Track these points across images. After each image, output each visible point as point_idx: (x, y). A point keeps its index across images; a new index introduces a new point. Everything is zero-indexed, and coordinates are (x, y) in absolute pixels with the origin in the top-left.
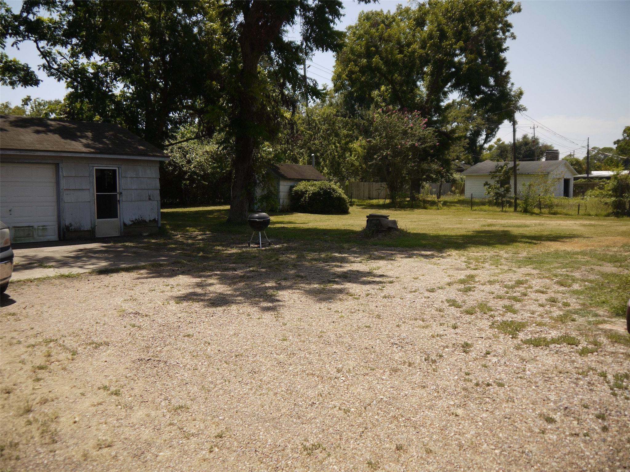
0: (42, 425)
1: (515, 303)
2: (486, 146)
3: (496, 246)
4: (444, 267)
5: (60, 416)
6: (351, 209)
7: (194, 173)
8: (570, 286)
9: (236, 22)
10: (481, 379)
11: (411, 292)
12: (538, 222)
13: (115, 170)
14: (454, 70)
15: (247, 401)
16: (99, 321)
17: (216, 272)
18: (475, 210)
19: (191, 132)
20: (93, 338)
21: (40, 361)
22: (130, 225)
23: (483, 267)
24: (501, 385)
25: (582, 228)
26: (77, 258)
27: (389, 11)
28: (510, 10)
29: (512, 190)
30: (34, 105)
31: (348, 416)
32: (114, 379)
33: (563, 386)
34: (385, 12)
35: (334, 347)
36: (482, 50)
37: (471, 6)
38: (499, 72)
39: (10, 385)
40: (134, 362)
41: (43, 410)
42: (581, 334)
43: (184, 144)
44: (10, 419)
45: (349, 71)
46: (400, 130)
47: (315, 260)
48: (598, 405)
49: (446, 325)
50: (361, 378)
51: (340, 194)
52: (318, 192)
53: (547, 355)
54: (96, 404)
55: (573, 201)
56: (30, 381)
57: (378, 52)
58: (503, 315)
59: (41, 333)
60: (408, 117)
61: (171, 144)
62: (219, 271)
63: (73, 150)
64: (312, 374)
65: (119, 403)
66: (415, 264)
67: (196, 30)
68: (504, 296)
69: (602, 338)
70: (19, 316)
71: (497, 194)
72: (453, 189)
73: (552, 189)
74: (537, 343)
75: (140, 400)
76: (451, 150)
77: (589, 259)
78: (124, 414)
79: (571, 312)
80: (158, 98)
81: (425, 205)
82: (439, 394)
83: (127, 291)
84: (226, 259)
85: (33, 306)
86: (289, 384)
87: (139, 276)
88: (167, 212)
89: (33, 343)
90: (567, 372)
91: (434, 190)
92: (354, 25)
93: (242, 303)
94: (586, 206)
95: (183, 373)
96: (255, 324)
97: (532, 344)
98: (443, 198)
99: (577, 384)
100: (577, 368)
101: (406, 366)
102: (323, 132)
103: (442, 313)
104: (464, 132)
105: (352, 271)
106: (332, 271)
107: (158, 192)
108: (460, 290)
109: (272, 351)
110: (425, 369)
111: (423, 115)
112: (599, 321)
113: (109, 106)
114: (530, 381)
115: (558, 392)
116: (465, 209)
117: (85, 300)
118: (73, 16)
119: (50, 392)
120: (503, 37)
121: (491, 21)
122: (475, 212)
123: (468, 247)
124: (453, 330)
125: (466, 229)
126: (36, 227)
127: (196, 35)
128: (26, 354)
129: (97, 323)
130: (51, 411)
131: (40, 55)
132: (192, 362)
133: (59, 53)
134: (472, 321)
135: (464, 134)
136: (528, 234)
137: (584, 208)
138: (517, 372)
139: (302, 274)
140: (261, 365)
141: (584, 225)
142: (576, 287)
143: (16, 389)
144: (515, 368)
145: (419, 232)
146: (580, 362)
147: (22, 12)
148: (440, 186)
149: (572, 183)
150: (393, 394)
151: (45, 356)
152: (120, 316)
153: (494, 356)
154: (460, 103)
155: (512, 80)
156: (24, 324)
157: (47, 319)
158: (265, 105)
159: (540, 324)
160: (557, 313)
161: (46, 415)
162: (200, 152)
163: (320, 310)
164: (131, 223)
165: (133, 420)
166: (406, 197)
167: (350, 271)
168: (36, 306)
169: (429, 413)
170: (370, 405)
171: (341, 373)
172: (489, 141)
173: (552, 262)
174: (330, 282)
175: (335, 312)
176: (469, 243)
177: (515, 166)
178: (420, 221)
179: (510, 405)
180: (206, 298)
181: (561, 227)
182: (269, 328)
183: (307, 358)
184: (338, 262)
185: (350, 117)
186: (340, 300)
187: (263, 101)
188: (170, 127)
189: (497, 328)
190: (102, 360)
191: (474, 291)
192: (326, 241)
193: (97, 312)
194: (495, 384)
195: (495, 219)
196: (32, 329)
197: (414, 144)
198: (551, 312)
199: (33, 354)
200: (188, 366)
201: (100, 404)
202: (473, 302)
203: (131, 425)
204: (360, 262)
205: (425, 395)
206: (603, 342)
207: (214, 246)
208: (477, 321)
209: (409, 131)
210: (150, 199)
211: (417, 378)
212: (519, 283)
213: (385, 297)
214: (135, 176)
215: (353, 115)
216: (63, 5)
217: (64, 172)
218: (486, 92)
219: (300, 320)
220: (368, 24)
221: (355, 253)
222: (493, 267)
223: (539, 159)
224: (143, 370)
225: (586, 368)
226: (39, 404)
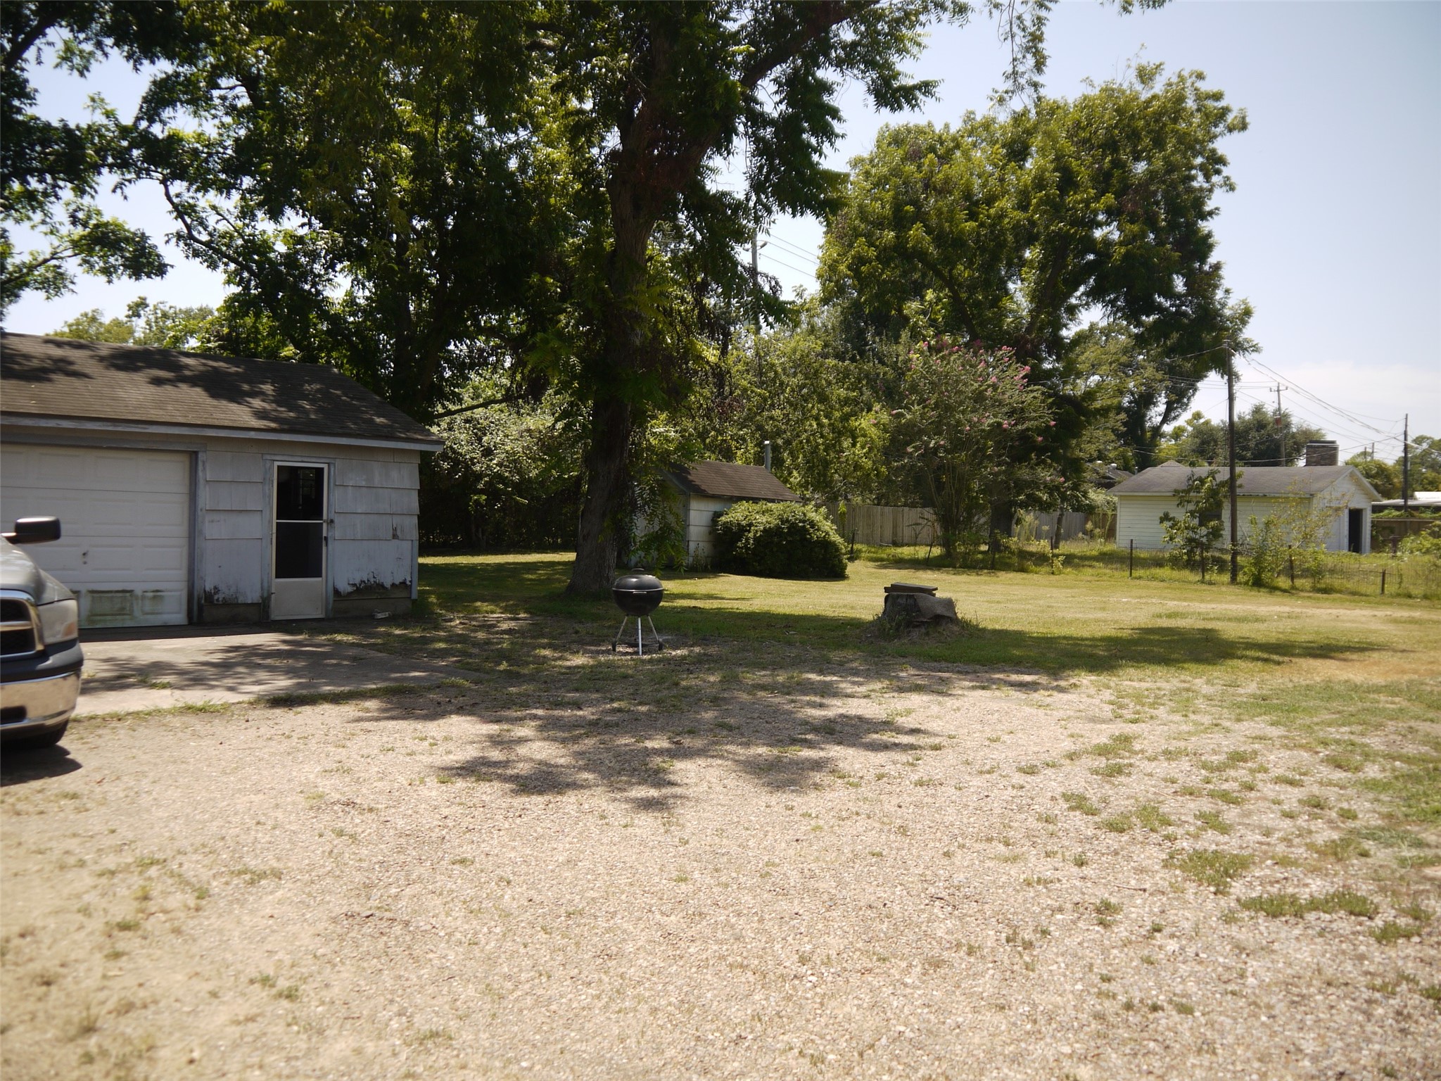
0: (116, 1065)
1: (1225, 807)
2: (1168, 428)
3: (1186, 666)
4: (1061, 714)
5: (159, 1044)
6: (851, 568)
7: (499, 477)
8: (1357, 769)
9: (602, 149)
10: (1137, 993)
11: (981, 772)
12: (1287, 609)
13: (322, 469)
14: (1091, 257)
15: (587, 1025)
16: (263, 819)
17: (534, 711)
18: (1140, 578)
19: (496, 385)
20: (247, 859)
21: (123, 910)
22: (350, 594)
23: (1152, 717)
24: (1185, 1010)
25: (1390, 629)
26: (224, 667)
27: (947, 126)
28: (1221, 126)
29: (1227, 532)
30: (152, 318)
31: (821, 1072)
32: (288, 960)
33: (1336, 1018)
34: (938, 128)
35: (796, 902)
36: (1156, 214)
37: (1133, 115)
38: (1197, 265)
39: (52, 966)
40: (334, 920)
41: (121, 1028)
42: (1383, 890)
43: (480, 412)
44: (47, 1047)
45: (853, 258)
46: (968, 391)
47: (763, 687)
48: (1421, 1070)
49: (1059, 856)
50: (855, 979)
51: (827, 533)
52: (778, 527)
53: (1297, 939)
54: (241, 1018)
55: (1370, 561)
56: (98, 956)
57: (920, 216)
58: (1196, 837)
59: (132, 842)
60: (986, 362)
61: (449, 413)
62: (543, 707)
63: (231, 424)
64: (741, 966)
65: (294, 1018)
66: (994, 706)
67: (513, 164)
68: (1200, 790)
69: (1433, 902)
70: (85, 800)
71: (1190, 541)
72: (1089, 526)
73: (1320, 533)
74: (1274, 908)
75: (343, 1012)
76: (1084, 438)
77: (1405, 704)
78: (304, 1046)
79: (1359, 833)
80: (424, 311)
81: (1023, 562)
82: (1037, 1026)
83: (331, 749)
84: (560, 681)
85: (118, 778)
86: (685, 989)
87: (361, 714)
88: (434, 565)
89: (112, 867)
90: (1346, 984)
91: (1046, 528)
92: (866, 155)
93: (589, 787)
94: (1401, 576)
95: (445, 952)
96: (616, 839)
97: (1262, 909)
98: (1066, 548)
99: (1369, 1016)
100: (1370, 973)
101: (962, 954)
102: (793, 391)
103: (1051, 827)
104: (1114, 396)
105: (846, 717)
106: (800, 715)
107: (415, 520)
108: (1096, 772)
109: (652, 906)
110: (1007, 962)
111: (1021, 357)
112: (1425, 858)
113: (315, 325)
114: (1255, 1003)
115: (1322, 1032)
116: (1117, 574)
117: (236, 768)
118: (248, 128)
119: (141, 985)
120: (1206, 185)
121: (1177, 150)
122: (1138, 582)
123: (1120, 666)
124: (1075, 870)
125: (1116, 622)
126: (138, 592)
127: (513, 174)
128: (94, 893)
129: (258, 823)
130: (140, 1031)
131: (170, 212)
132: (466, 927)
133: (214, 208)
134: (1122, 849)
135: (1115, 401)
136: (1261, 638)
137: (1396, 580)
138: (1225, 977)
139: (732, 721)
140: (624, 940)
141: (1396, 621)
142: (1372, 771)
143: (64, 977)
144: (1220, 969)
145: (1007, 626)
146: (1377, 960)
147: (138, 119)
148: (1059, 521)
149: (1368, 518)
150: (929, 1021)
151: (137, 899)
152: (311, 808)
153: (1172, 936)
154: (1107, 332)
155: (1226, 283)
156: (95, 821)
157: (148, 811)
158: (660, 332)
159: (1283, 862)
160: (1324, 834)
161: (128, 1040)
162: (514, 431)
163: (768, 810)
164: (350, 589)
165: (324, 1061)
166: (978, 544)
167: (842, 716)
168: (125, 779)
169: (1012, 1074)
170: (872, 1046)
171: (810, 964)
172: (1175, 418)
173: (1316, 709)
174: (794, 741)
175: (803, 815)
176: (1122, 658)
177: (1233, 477)
178: (1011, 601)
179: (1206, 1059)
180: (510, 772)
181: (1339, 624)
182: (648, 850)
183: (732, 927)
184: (816, 694)
185: (853, 360)
186: (817, 787)
187: (656, 322)
188: (448, 374)
189: (1181, 867)
190: (262, 913)
191: (1129, 774)
192: (790, 644)
193: (261, 796)
194: (1170, 1007)
195: (1185, 600)
196: (113, 831)
197: (999, 424)
198: (1310, 832)
199: (111, 893)
200: (458, 935)
201: (252, 1019)
202: (1127, 802)
203: (318, 1073)
204: (865, 697)
205: (1003, 1027)
206: (1435, 912)
207: (535, 648)
208: (1133, 848)
209: (989, 393)
210: (395, 536)
211: (987, 984)
212: (1237, 758)
213: (920, 783)
214: (364, 483)
215: (862, 353)
216: (227, 104)
217: (207, 472)
218: (1167, 309)
219: (720, 832)
220: (898, 154)
221: (856, 673)
222: (1177, 717)
223: (1290, 461)
224: (354, 940)
225: (1391, 976)
226: (114, 1015)
